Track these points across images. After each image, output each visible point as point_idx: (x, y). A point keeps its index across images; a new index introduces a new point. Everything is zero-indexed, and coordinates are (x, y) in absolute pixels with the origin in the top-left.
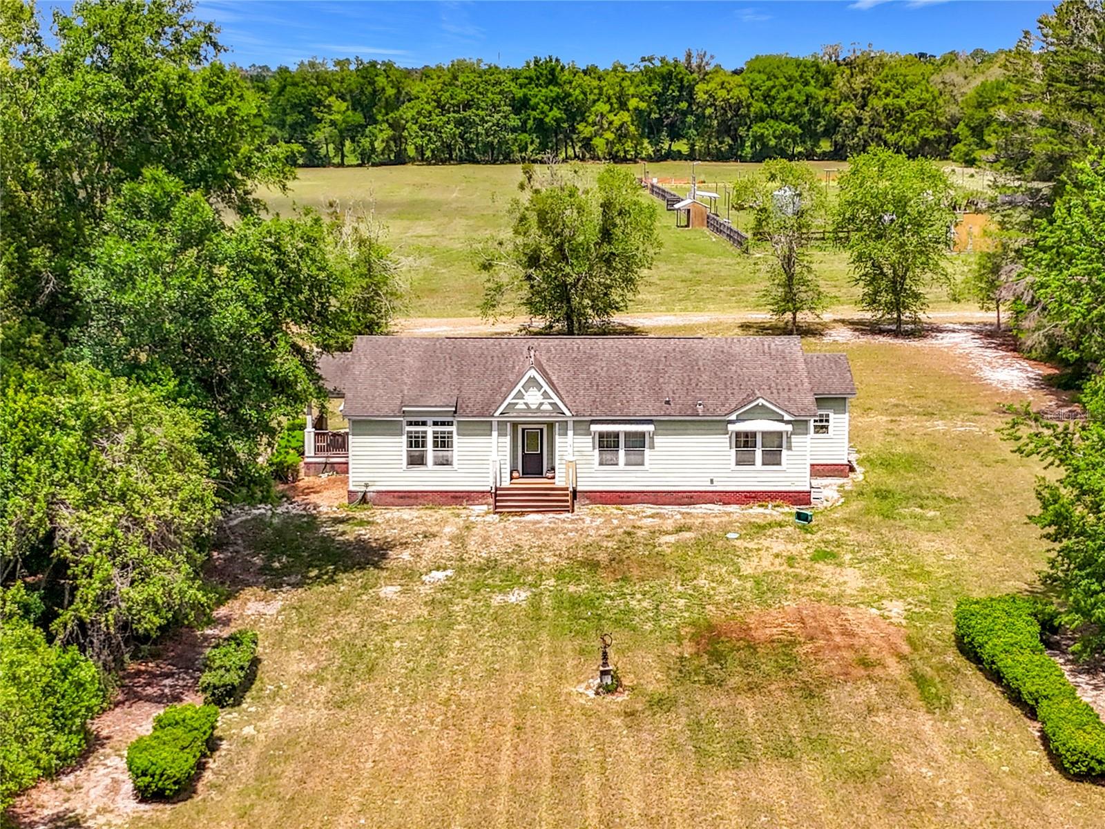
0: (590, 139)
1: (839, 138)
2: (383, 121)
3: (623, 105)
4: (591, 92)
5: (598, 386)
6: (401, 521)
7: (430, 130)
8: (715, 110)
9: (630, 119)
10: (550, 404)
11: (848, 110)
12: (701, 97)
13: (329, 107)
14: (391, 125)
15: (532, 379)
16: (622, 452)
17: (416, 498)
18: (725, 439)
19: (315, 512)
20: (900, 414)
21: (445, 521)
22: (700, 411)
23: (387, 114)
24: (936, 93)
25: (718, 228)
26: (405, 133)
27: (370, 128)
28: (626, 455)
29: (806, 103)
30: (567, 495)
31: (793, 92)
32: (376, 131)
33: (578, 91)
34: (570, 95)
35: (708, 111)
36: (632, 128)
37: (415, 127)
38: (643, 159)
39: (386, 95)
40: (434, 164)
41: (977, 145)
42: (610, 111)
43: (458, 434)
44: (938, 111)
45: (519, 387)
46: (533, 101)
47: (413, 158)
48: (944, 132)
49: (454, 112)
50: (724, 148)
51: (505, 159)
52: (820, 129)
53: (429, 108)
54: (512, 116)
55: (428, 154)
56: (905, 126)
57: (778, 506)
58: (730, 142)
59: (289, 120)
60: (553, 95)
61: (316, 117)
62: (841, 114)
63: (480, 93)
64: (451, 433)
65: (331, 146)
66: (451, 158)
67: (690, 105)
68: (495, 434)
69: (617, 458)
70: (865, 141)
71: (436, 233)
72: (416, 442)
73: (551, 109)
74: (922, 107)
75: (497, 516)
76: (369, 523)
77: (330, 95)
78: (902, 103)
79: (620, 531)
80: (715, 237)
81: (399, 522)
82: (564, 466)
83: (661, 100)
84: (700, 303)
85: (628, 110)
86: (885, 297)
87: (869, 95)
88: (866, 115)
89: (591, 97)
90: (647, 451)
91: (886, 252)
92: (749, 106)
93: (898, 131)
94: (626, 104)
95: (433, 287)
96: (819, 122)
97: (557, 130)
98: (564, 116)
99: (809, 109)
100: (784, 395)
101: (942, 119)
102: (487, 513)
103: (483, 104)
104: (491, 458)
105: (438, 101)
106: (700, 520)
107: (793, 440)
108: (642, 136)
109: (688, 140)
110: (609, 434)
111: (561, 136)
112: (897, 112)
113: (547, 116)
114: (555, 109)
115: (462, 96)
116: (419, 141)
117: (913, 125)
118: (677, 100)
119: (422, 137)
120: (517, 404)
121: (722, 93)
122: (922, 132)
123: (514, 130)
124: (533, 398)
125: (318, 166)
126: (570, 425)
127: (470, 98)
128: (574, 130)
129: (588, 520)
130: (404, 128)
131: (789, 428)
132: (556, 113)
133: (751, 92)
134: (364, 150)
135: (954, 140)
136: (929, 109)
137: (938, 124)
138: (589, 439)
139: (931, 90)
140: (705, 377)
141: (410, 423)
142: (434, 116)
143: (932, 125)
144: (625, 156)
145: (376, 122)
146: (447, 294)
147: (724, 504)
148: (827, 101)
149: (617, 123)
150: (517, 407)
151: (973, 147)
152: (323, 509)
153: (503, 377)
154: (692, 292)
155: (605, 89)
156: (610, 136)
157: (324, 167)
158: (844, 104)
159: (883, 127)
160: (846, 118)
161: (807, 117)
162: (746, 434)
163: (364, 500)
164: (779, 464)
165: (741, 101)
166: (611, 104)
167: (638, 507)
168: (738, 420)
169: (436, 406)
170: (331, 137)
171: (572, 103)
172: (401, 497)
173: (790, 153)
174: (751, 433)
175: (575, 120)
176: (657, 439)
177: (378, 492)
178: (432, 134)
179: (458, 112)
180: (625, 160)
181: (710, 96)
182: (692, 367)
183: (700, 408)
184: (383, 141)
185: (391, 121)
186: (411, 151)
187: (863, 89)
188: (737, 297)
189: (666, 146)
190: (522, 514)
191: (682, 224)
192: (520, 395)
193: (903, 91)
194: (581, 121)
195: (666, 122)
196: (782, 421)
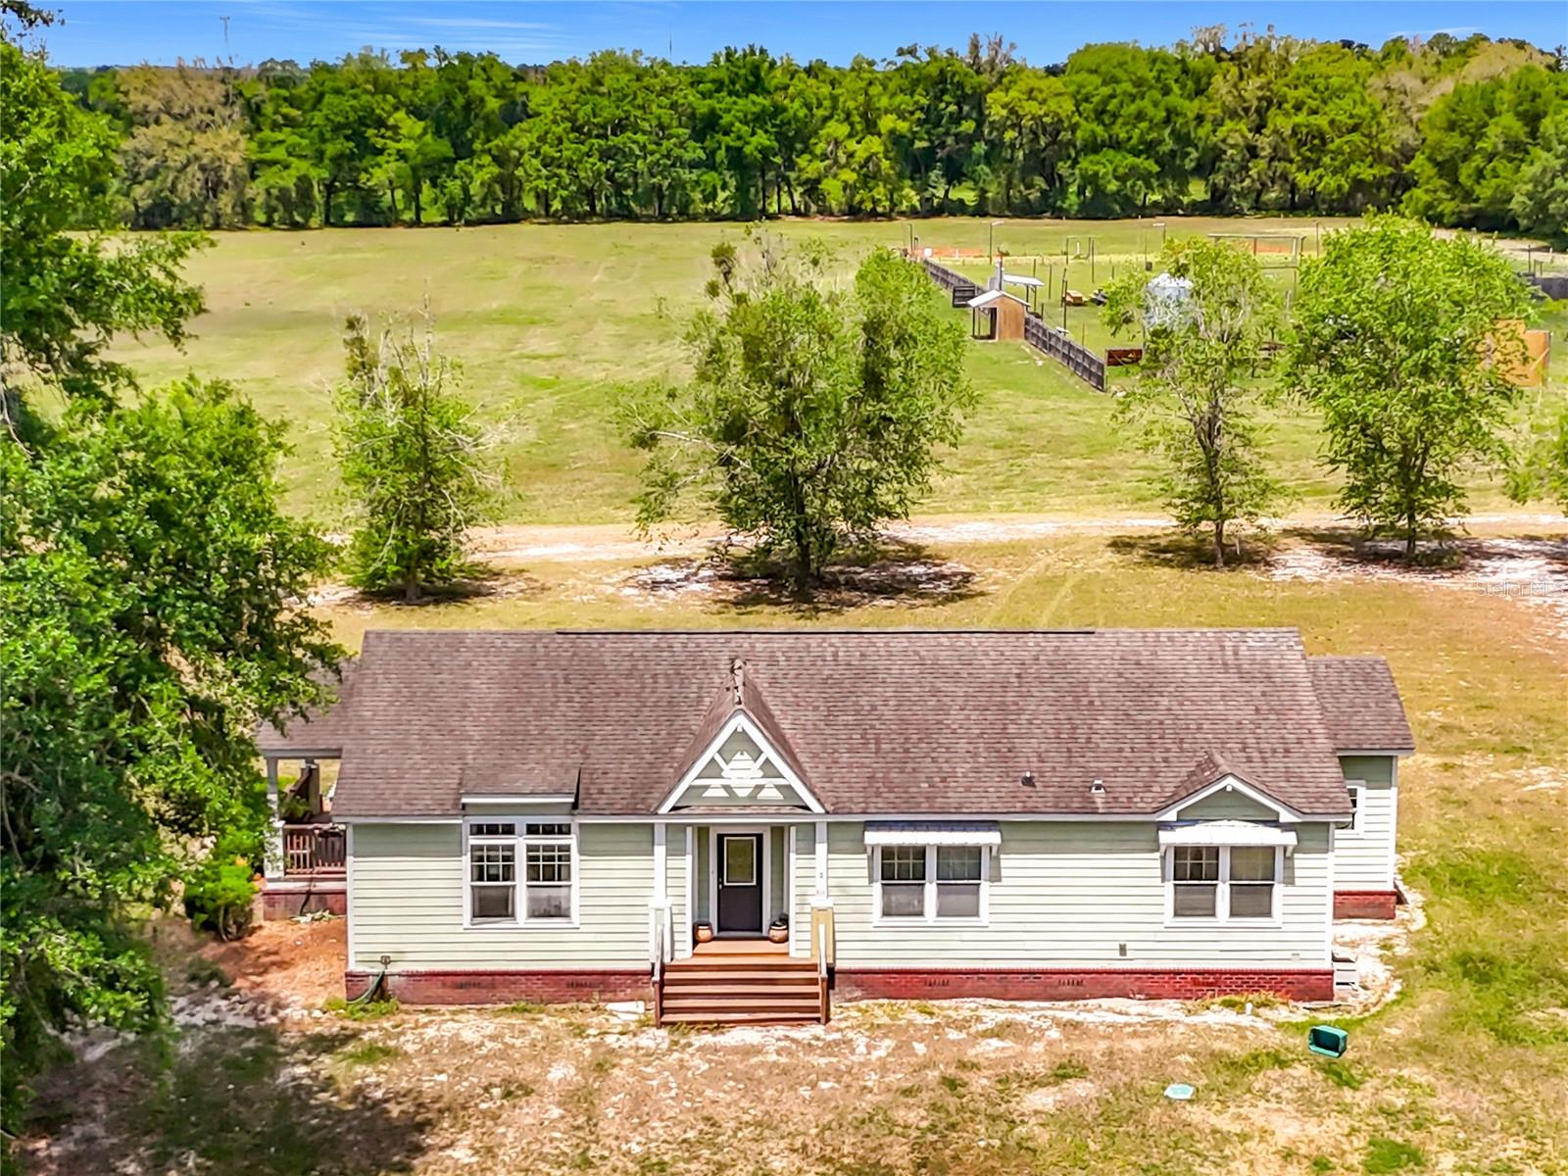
0: (818, 181)
1: (1219, 179)
2: (484, 151)
3: (871, 127)
4: (820, 105)
5: (878, 742)
6: (459, 1047)
7: (560, 166)
8: (1020, 133)
9: (881, 149)
10: (778, 787)
11: (1235, 133)
12: (996, 112)
13: (395, 128)
14: (495, 159)
15: (740, 736)
16: (931, 889)
17: (492, 986)
18: (1152, 860)
19: (274, 1020)
20: (1459, 751)
21: (550, 1048)
22: (1099, 802)
23: (488, 141)
24: (1379, 108)
25: (1046, 342)
26: (519, 172)
27: (461, 163)
28: (939, 893)
29: (1167, 121)
30: (813, 982)
31: (1145, 104)
32: (471, 169)
33: (797, 104)
34: (785, 110)
35: (1009, 135)
36: (885, 164)
37: (536, 162)
38: (902, 214)
39: (486, 110)
40: (566, 223)
41: (1447, 190)
42: (850, 136)
43: (581, 853)
44: (1381, 136)
45: (712, 752)
46: (726, 119)
47: (532, 212)
48: (1390, 170)
49: (598, 137)
50: (1034, 195)
51: (680, 213)
52: (1189, 165)
53: (558, 130)
54: (691, 144)
55: (556, 205)
56: (1327, 160)
57: (1264, 1005)
58: (1044, 186)
59: (330, 150)
60: (757, 109)
61: (373, 146)
62: (1224, 141)
63: (639, 107)
64: (568, 848)
65: (399, 193)
66: (593, 212)
67: (979, 125)
68: (660, 850)
69: (921, 902)
70: (1263, 184)
71: (563, 350)
72: (491, 871)
73: (753, 134)
74: (1354, 129)
75: (663, 1032)
76: (386, 1052)
77: (396, 109)
78: (1321, 121)
79: (932, 1075)
80: (1041, 359)
81: (453, 1052)
82: (808, 918)
83: (931, 118)
84: (1033, 493)
85: (879, 135)
86: (1387, 494)
87: (1268, 109)
88: (1264, 142)
89: (820, 113)
90: (985, 887)
91: (1393, 412)
92: (1074, 128)
93: (1315, 168)
94: (875, 124)
95: (552, 459)
96: (1188, 154)
97: (765, 164)
98: (776, 144)
99: (1173, 132)
100: (1278, 764)
101: (1387, 149)
102: (643, 1024)
103: (646, 126)
104: (653, 903)
105: (573, 119)
106: (1103, 1045)
107: (1297, 864)
108: (901, 176)
109: (976, 182)
110: (903, 851)
111: (770, 175)
112: (1314, 137)
113: (748, 143)
114: (760, 132)
115: (609, 111)
116: (542, 184)
117: (1340, 158)
118: (957, 119)
119: (548, 178)
120: (707, 787)
121: (1031, 108)
122: (1353, 169)
123: (693, 165)
124: (742, 774)
125: (379, 226)
126: (821, 832)
127: (623, 115)
128: (791, 165)
129: (861, 1042)
130: (518, 164)
131: (1290, 838)
132: (762, 139)
133: (1077, 105)
134: (452, 198)
135: (1406, 183)
136: (1366, 132)
137: (1379, 157)
138: (862, 861)
139: (1369, 100)
140: (1105, 723)
141: (478, 830)
142: (566, 144)
143: (1370, 158)
144: (874, 209)
145: (472, 154)
146: (577, 475)
147: (1150, 997)
148: (1200, 119)
149: (861, 153)
150: (708, 793)
151: (1442, 195)
152: (294, 1013)
153: (679, 722)
154: (1017, 470)
155: (841, 99)
156: (849, 176)
157: (388, 226)
158: (1229, 124)
159: (1291, 161)
160: (1232, 147)
161: (1169, 145)
162: (1197, 852)
163: (381, 992)
164: (1268, 914)
165: (1061, 121)
166: (852, 125)
167: (966, 1007)
168: (1183, 820)
169: (532, 794)
170: (398, 177)
171: (789, 123)
172: (461, 986)
173: (1139, 203)
174: (1209, 848)
175: (792, 149)
176: (1006, 861)
177: (411, 975)
178: (563, 172)
179: (606, 137)
180: (873, 215)
181: (1012, 111)
182: (1077, 699)
183: (1099, 796)
184: (482, 184)
185: (494, 152)
186: (529, 203)
187: (1260, 99)
188: (1098, 480)
189: (941, 193)
190: (719, 1026)
191: (983, 333)
192: (713, 770)
193: (1325, 102)
194: (803, 152)
195: (940, 154)
196: (1275, 823)
